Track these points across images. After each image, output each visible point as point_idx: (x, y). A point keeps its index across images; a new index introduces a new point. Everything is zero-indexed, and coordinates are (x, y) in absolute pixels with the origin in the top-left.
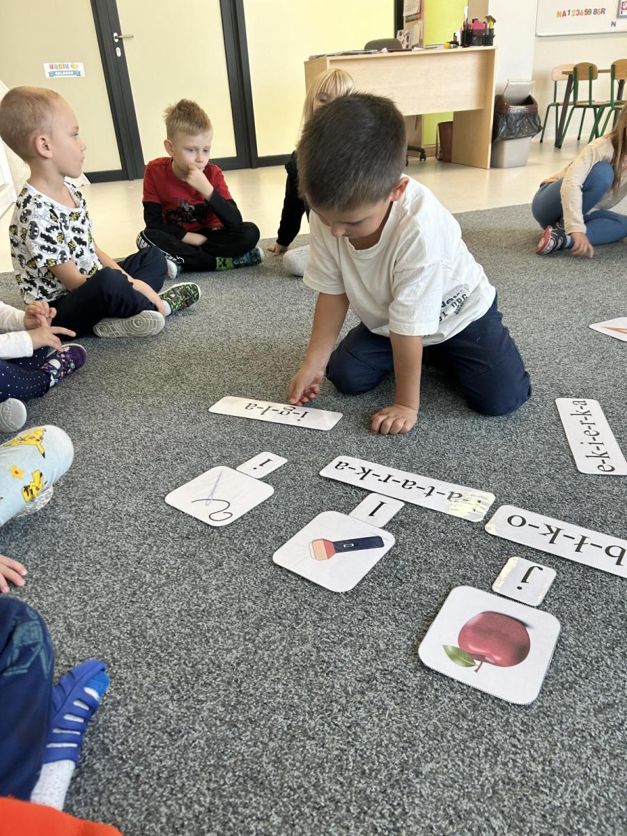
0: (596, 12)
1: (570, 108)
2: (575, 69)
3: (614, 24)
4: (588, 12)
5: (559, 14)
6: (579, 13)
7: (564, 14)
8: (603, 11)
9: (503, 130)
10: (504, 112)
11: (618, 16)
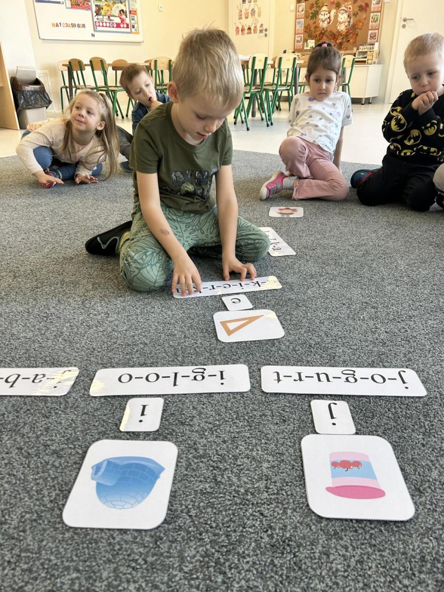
0: (79, 26)
1: (74, 90)
2: (69, 62)
3: (93, 35)
4: (73, 25)
5: (53, 25)
6: (67, 25)
7: (57, 25)
8: (84, 26)
9: (22, 102)
10: (20, 89)
11: (95, 31)
